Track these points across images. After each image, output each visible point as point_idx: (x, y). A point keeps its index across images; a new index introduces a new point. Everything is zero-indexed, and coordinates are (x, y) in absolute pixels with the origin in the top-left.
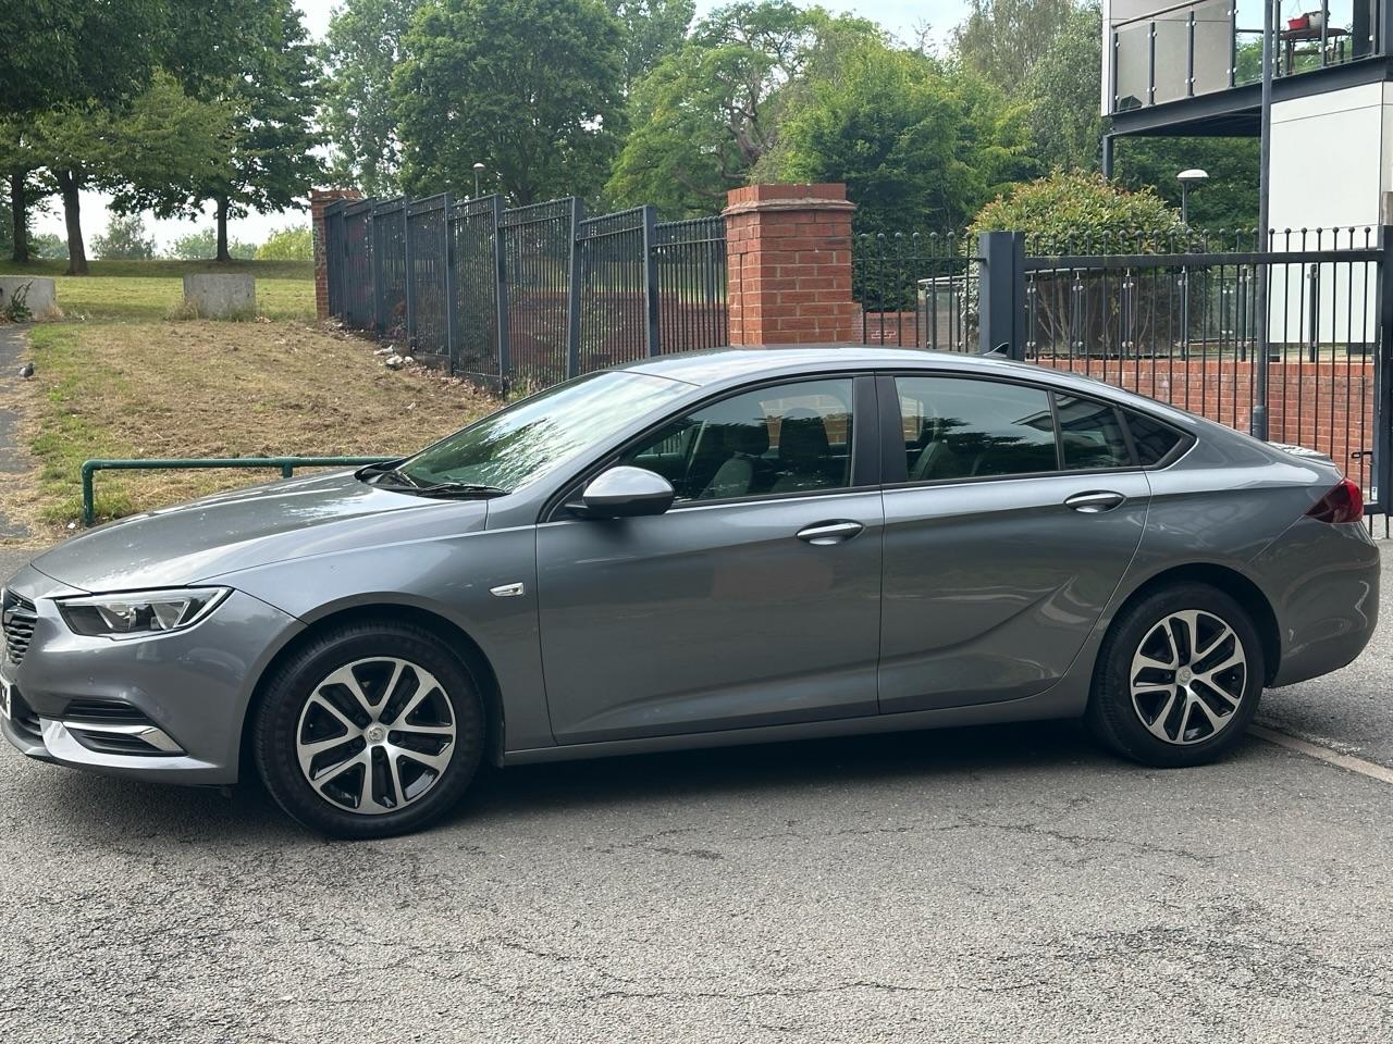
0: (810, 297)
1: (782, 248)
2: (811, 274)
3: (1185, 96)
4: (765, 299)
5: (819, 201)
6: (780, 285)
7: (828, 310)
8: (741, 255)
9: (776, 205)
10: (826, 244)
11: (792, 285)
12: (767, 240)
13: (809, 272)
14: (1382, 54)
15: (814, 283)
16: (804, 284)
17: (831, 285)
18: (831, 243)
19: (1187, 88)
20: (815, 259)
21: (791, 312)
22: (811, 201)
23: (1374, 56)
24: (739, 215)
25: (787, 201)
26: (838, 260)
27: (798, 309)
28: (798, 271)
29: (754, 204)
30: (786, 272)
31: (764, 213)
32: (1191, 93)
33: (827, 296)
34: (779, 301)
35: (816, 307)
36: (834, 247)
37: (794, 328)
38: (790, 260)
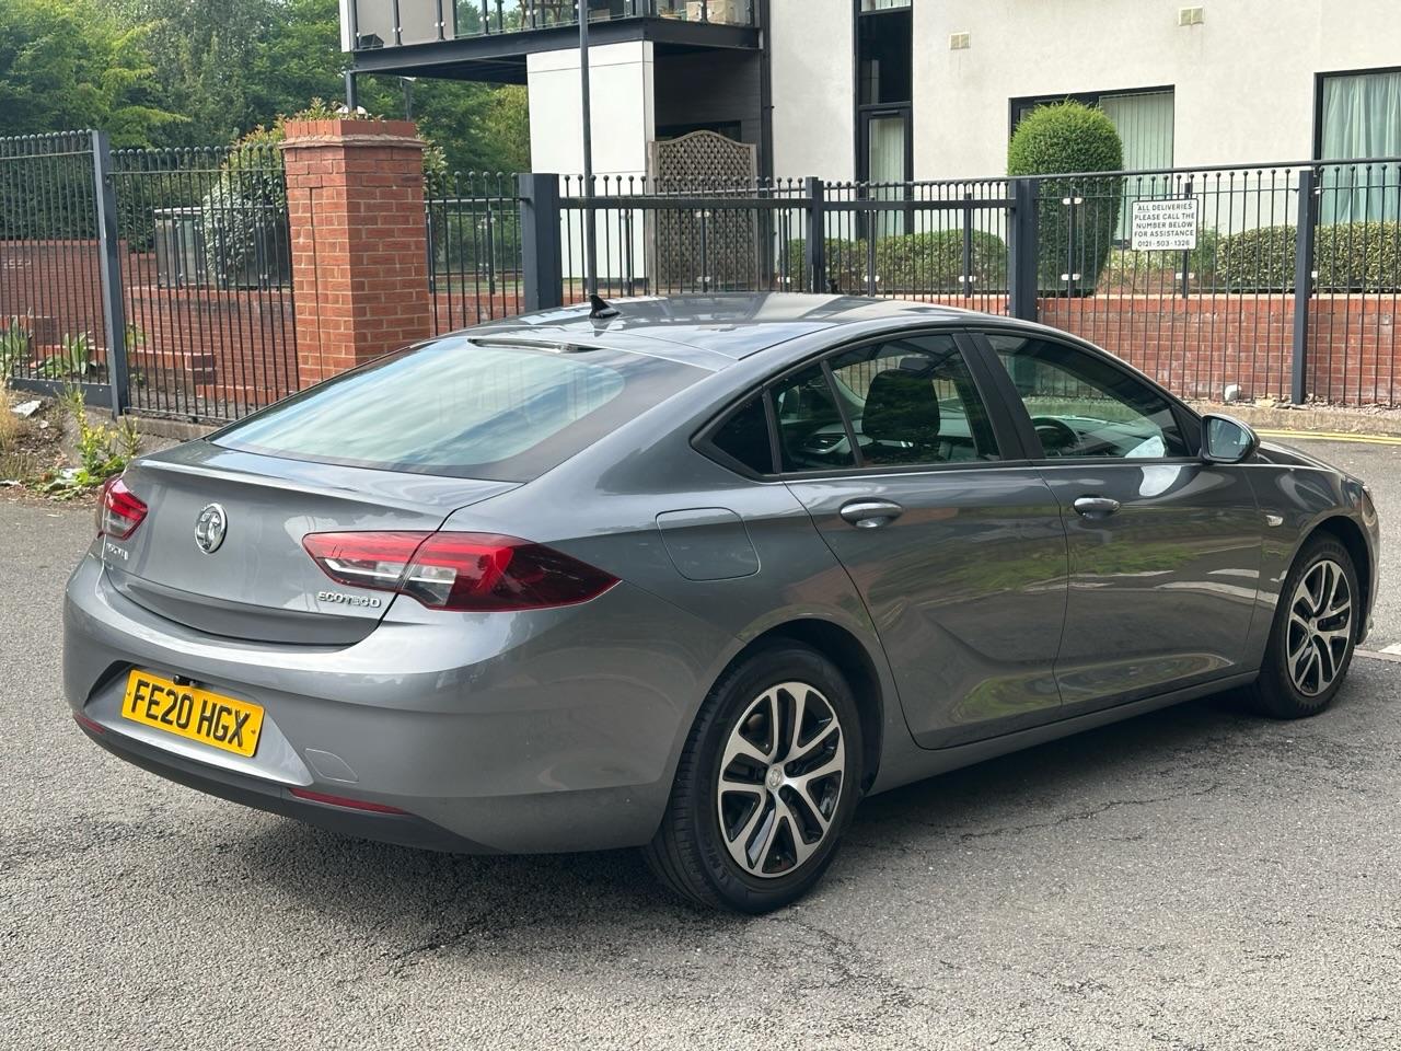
0: (390, 233)
1: (365, 184)
2: (391, 210)
3: (435, 39)
4: (353, 234)
5: (395, 138)
6: (366, 220)
7: (406, 246)
8: (311, 189)
9: (358, 141)
10: (402, 180)
11: (373, 220)
12: (351, 176)
13: (387, 208)
14: (640, 14)
15: (393, 220)
16: (386, 220)
17: (407, 222)
18: (407, 179)
19: (437, 32)
20: (394, 195)
21: (374, 247)
22: (389, 137)
23: (632, 16)
24: (308, 148)
25: (366, 137)
26: (413, 198)
27: (381, 246)
28: (381, 207)
29: (338, 139)
30: (369, 207)
31: (347, 148)
32: (442, 37)
33: (404, 232)
34: (364, 236)
35: (395, 243)
36: (408, 184)
37: (375, 263)
38: (371, 195)
